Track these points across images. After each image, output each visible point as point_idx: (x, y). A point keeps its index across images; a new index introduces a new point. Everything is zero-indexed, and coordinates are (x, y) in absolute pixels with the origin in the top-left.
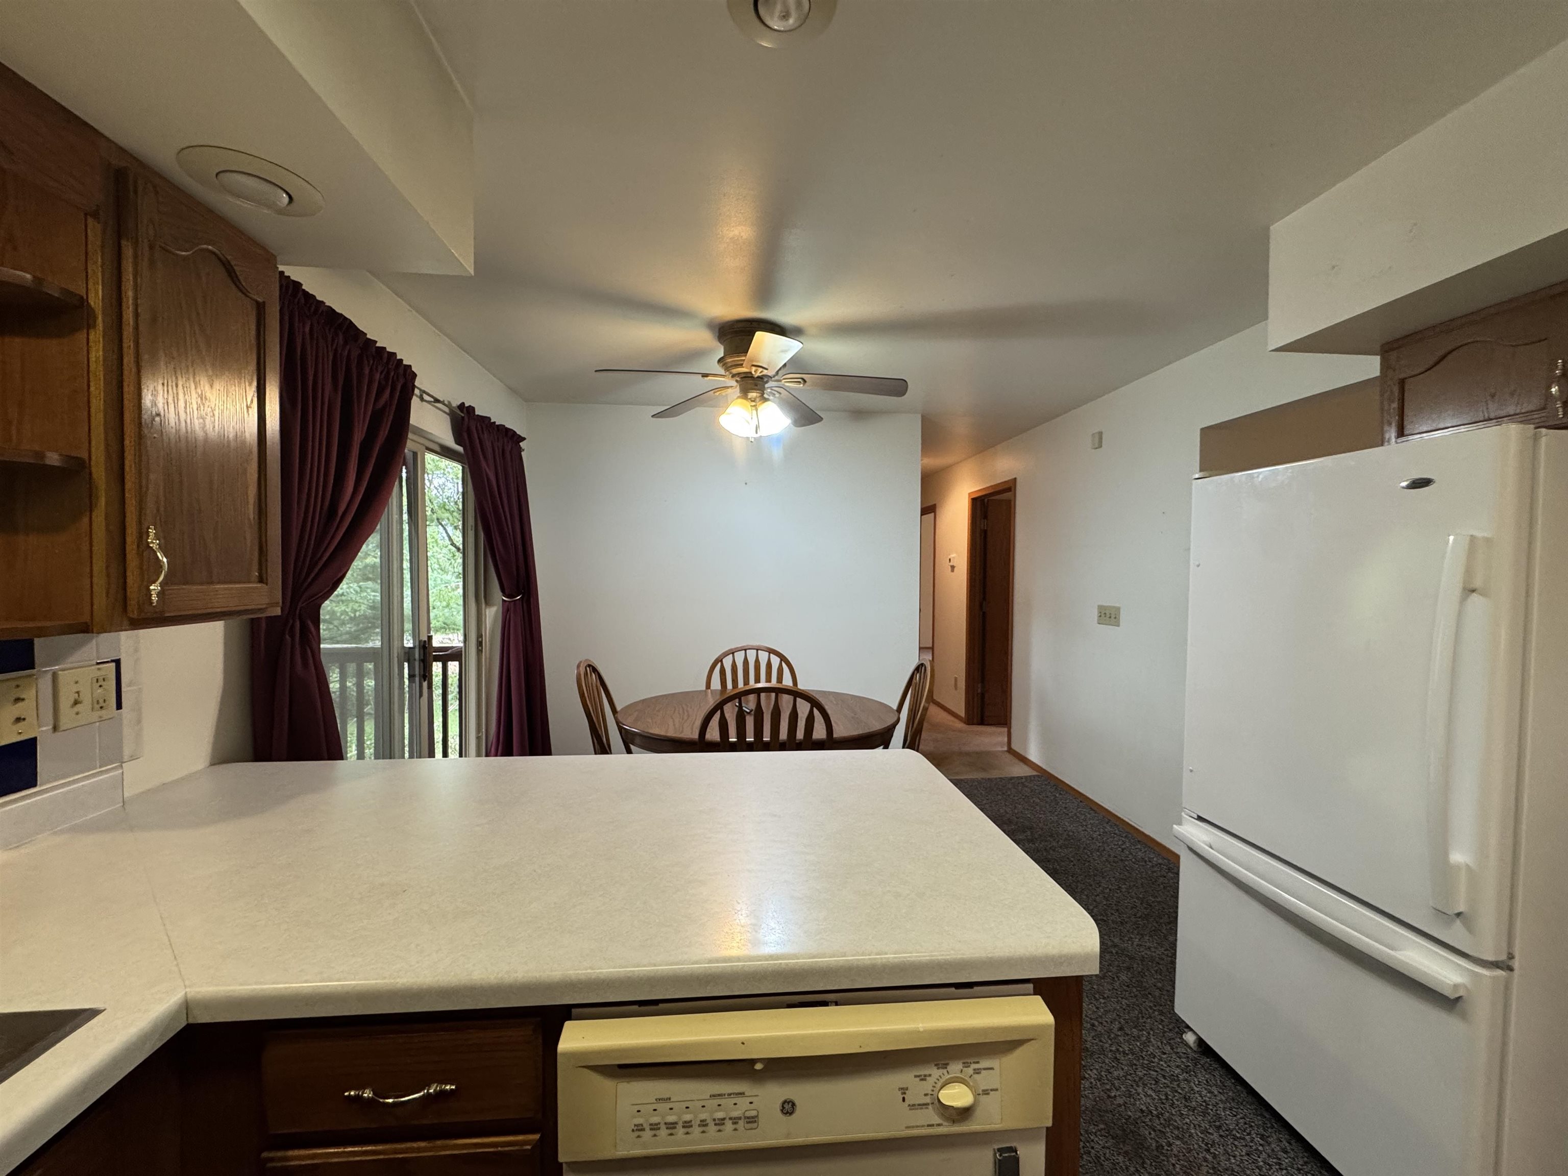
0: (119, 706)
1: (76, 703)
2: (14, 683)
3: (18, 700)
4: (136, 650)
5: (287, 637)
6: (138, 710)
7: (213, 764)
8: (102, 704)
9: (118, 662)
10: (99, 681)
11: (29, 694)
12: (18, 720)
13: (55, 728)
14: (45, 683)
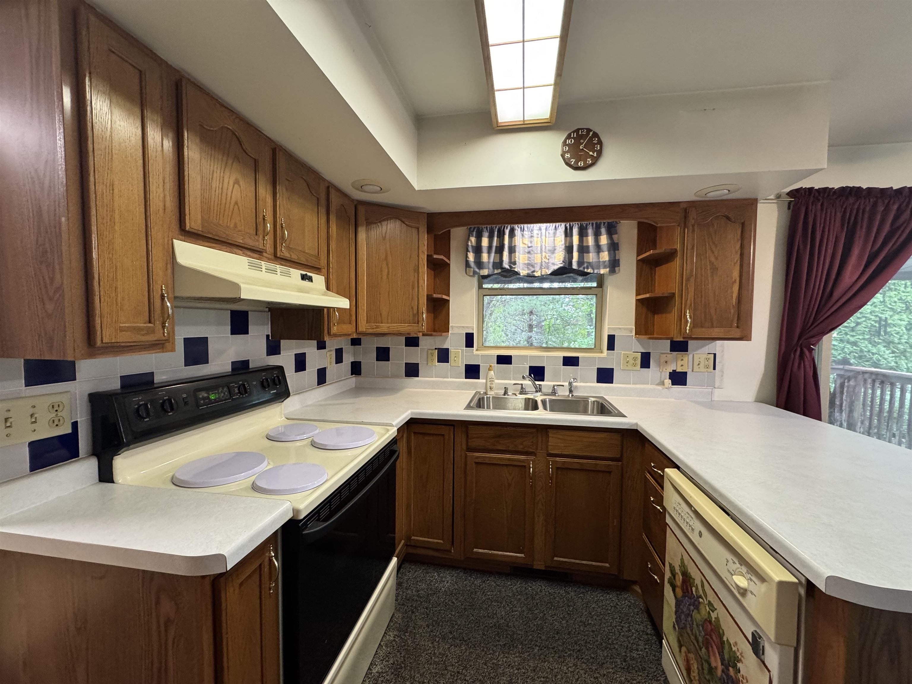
0: (714, 369)
1: (699, 364)
2: (681, 355)
3: (682, 360)
4: (723, 351)
5: (792, 354)
6: (722, 371)
7: (756, 401)
8: (707, 366)
9: (715, 355)
10: (707, 359)
11: (686, 359)
12: (682, 365)
13: (693, 371)
14: (691, 356)
